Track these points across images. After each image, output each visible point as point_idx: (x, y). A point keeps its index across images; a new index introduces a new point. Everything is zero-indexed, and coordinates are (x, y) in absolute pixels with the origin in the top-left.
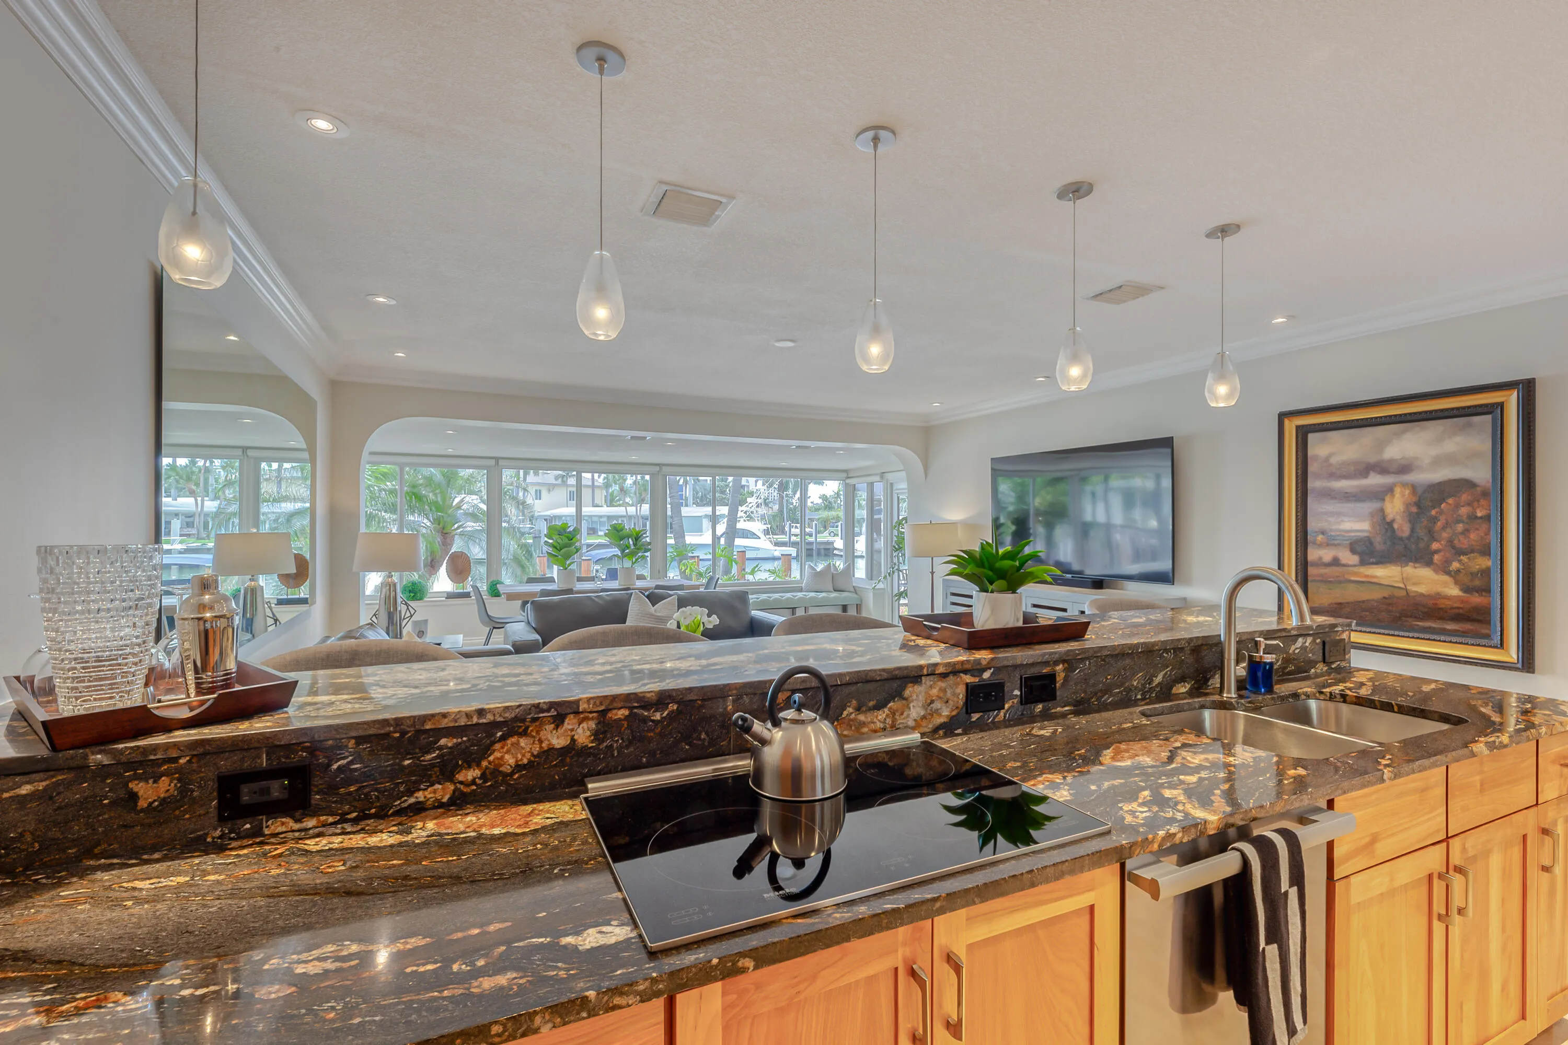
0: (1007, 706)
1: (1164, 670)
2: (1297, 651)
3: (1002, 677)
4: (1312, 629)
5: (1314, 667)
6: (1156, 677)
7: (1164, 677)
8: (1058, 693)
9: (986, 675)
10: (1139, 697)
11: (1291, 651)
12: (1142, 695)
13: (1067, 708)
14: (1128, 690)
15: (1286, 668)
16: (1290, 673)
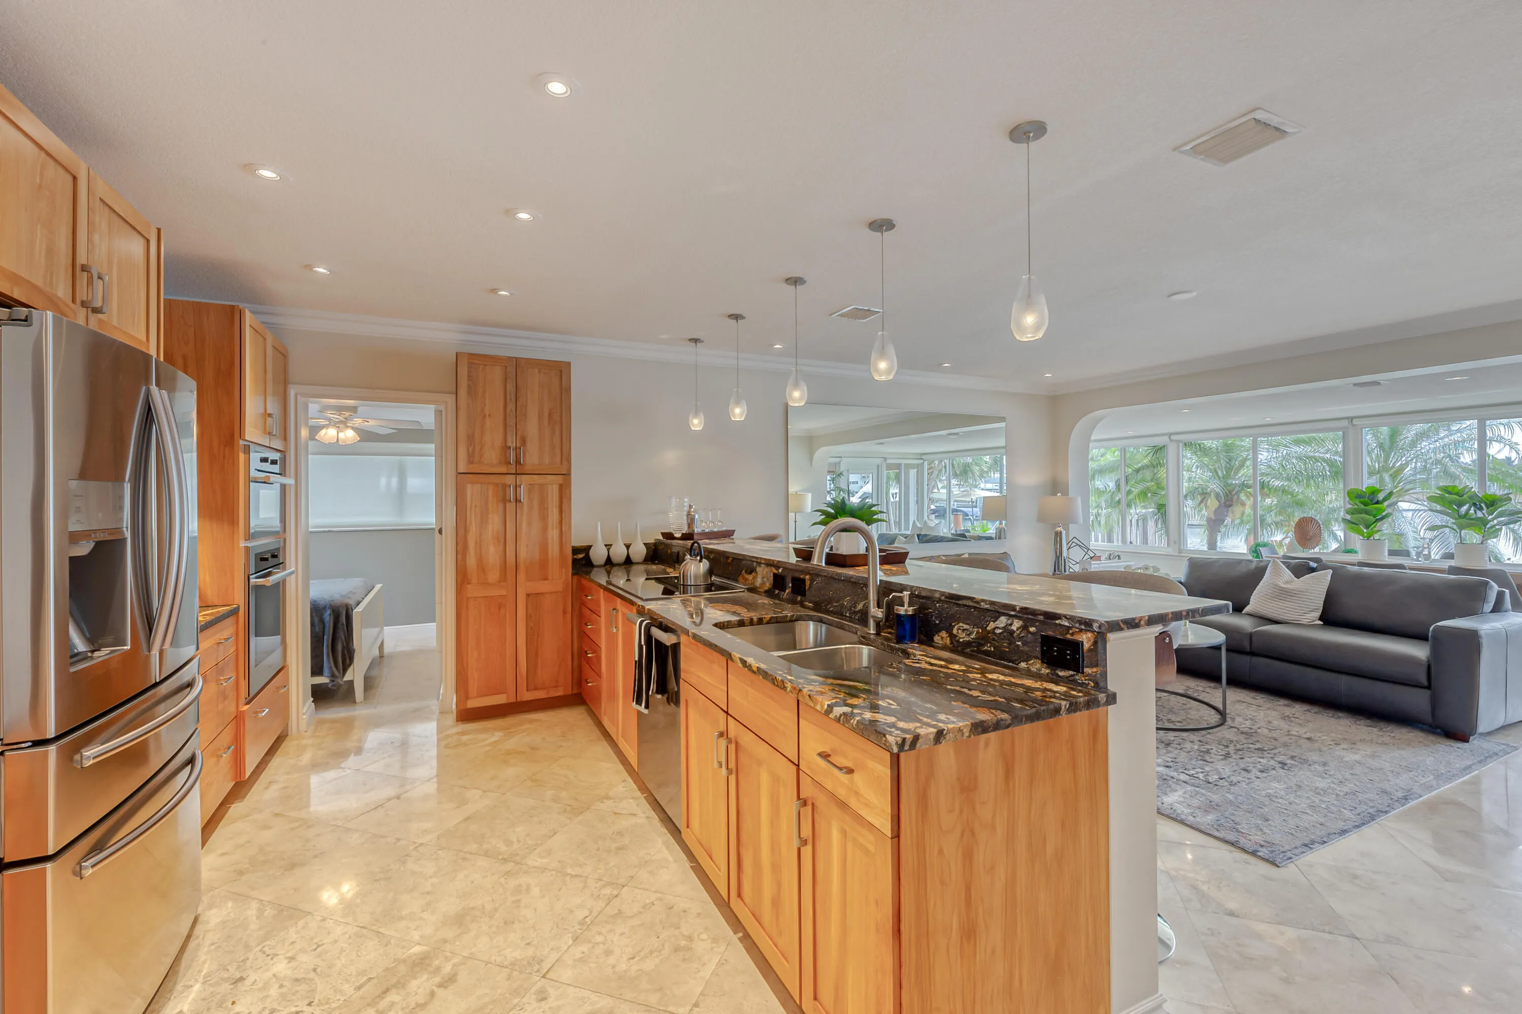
0: (787, 591)
1: (864, 601)
2: (998, 631)
3: (785, 573)
4: (1014, 610)
5: (1026, 661)
6: (859, 604)
7: (863, 606)
8: (807, 593)
9: (780, 570)
10: (848, 615)
11: (989, 628)
12: (850, 614)
13: (811, 605)
14: (842, 606)
15: (983, 645)
16: (987, 653)
